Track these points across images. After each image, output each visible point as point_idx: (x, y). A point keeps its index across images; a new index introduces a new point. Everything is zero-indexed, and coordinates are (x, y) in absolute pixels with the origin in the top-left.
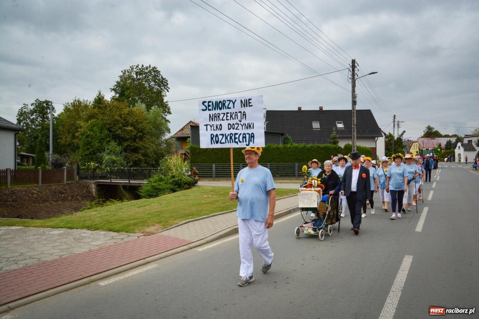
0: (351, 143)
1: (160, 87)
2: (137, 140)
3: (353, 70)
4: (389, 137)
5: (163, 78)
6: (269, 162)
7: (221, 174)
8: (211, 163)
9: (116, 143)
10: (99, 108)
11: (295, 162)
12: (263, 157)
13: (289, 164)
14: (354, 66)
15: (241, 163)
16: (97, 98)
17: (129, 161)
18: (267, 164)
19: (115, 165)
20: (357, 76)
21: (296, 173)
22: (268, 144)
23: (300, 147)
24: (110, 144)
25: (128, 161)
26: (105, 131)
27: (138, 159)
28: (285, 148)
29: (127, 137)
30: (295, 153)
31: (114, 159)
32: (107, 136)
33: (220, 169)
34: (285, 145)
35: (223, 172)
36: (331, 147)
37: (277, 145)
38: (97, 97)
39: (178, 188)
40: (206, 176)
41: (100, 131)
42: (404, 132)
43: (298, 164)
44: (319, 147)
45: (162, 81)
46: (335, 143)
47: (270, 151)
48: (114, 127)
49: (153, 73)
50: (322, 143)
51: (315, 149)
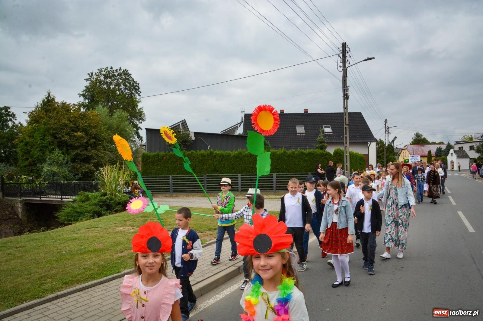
0: (342, 148)
1: (131, 91)
2: (89, 148)
3: (344, 56)
4: (380, 144)
5: (134, 82)
6: (239, 173)
7: (180, 189)
8: (167, 174)
9: (61, 152)
10: (47, 111)
11: (272, 172)
12: (232, 166)
14: (345, 51)
15: (205, 174)
16: (46, 100)
17: (78, 173)
18: (238, 176)
19: (55, 178)
20: (349, 64)
21: (273, 186)
22: (239, 150)
23: (278, 153)
24: (53, 153)
25: (76, 173)
26: (48, 138)
27: (90, 170)
29: (77, 144)
31: (55, 170)
32: (51, 143)
33: (180, 181)
35: (183, 186)
36: (318, 153)
38: (46, 98)
39: (106, 210)
40: (161, 191)
41: (42, 137)
42: (396, 138)
43: (276, 175)
44: (302, 153)
45: (133, 84)
46: (323, 148)
47: (241, 159)
48: (60, 133)
49: (123, 77)
50: (307, 149)
51: (298, 157)
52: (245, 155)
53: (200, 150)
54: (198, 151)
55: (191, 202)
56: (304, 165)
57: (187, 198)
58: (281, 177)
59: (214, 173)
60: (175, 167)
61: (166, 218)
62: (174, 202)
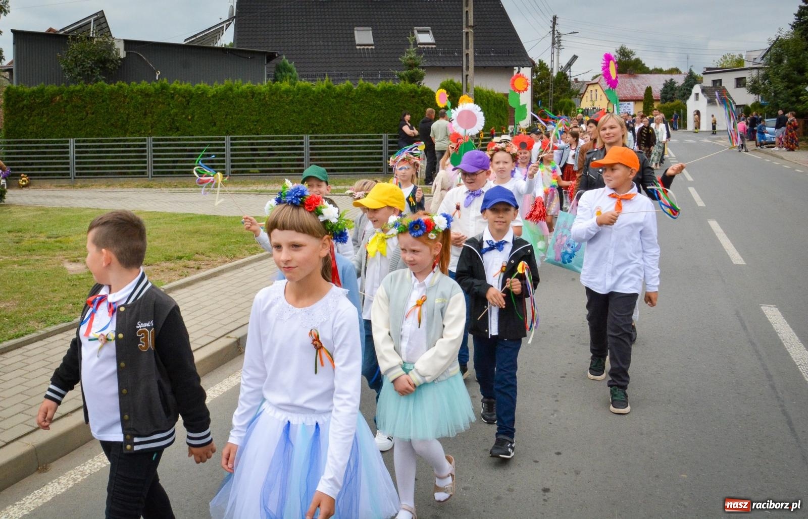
6: (228, 133)
7: (93, 169)
8: (63, 136)
11: (302, 133)
12: (211, 118)
13: (286, 138)
15: (150, 135)
18: (224, 139)
22: (226, 82)
23: (314, 89)
28: (273, 92)
30: (301, 105)
33: (91, 153)
34: (274, 85)
35: (99, 163)
36: (404, 89)
37: (254, 82)
40: (49, 174)
42: (575, 58)
43: (311, 138)
44: (369, 89)
46: (414, 78)
47: (231, 103)
50: (378, 80)
51: (359, 98)
52: (241, 93)
53: (139, 82)
54: (135, 83)
55: (119, 199)
56: (374, 116)
57: (110, 189)
58: (321, 143)
59: (171, 133)
60: (82, 119)
61: (67, 234)
62: (79, 198)
